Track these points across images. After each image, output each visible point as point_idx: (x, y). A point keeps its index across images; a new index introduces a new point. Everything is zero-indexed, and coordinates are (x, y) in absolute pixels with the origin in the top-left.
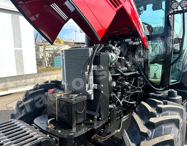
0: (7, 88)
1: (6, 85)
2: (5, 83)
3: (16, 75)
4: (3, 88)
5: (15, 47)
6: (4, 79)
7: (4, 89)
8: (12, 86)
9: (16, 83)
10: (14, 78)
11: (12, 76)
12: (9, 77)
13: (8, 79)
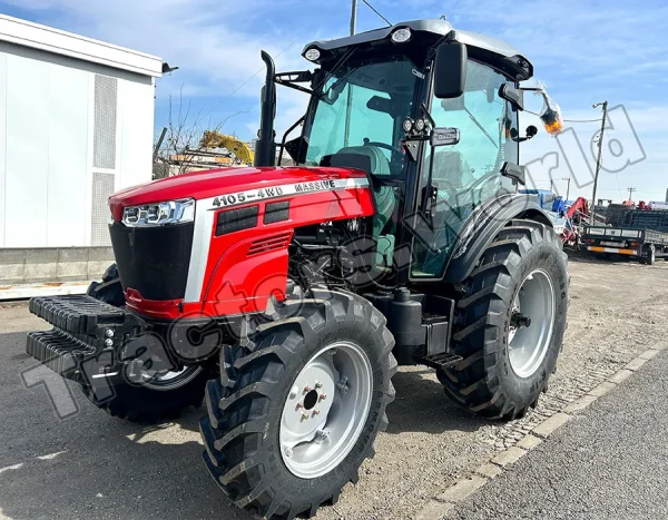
0: (57, 278)
1: (58, 269)
2: (55, 264)
3: (88, 244)
4: (48, 276)
5: (95, 165)
6: (55, 252)
7: (51, 280)
8: (72, 274)
9: (87, 266)
10: (81, 251)
11: (77, 245)
12: (70, 248)
13: (65, 254)
